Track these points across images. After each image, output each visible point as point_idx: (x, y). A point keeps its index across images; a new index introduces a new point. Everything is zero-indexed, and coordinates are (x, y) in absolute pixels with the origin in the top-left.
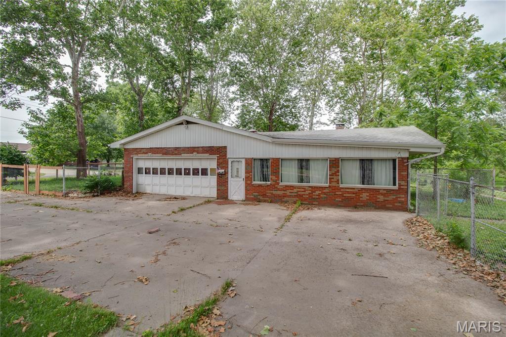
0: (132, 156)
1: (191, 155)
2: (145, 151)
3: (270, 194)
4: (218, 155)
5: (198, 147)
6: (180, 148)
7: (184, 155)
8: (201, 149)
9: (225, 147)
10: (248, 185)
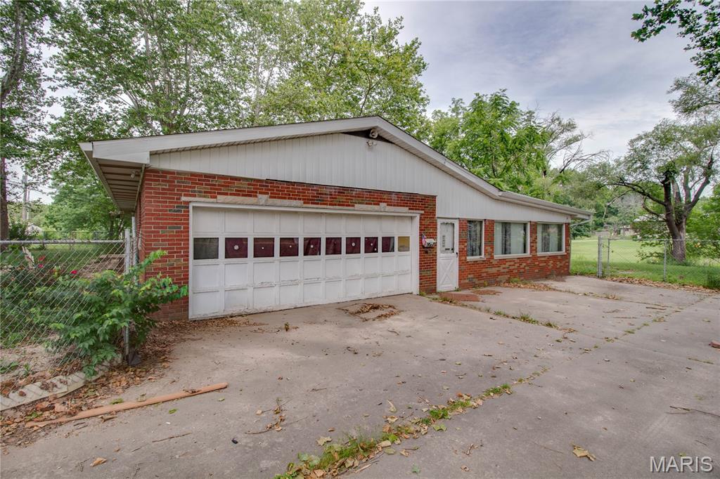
0: (184, 199)
1: (376, 207)
2: (244, 186)
3: (485, 274)
4: (423, 212)
5: (390, 193)
6: (352, 189)
7: (360, 208)
8: (394, 197)
9: (434, 197)
10: (462, 263)
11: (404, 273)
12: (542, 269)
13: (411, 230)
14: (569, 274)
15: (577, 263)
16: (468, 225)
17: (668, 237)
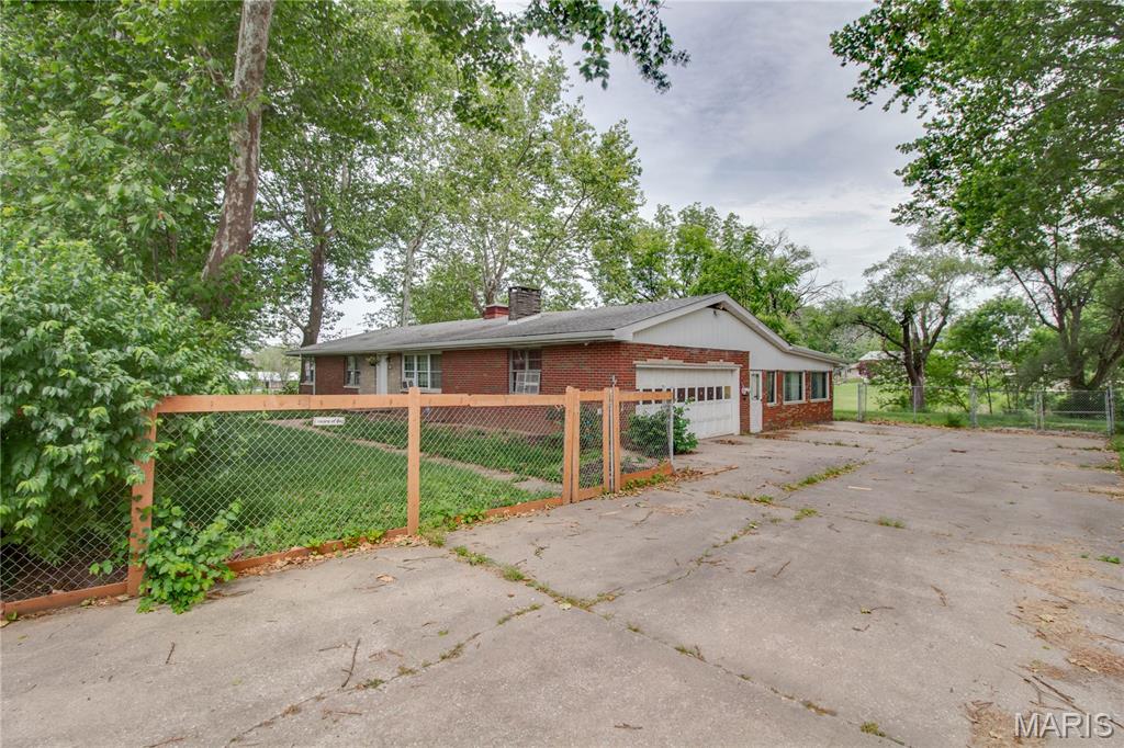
0: (634, 362)
1: (718, 363)
2: (657, 350)
3: (778, 419)
4: (741, 365)
5: (725, 351)
6: (706, 349)
7: (711, 364)
8: (727, 354)
9: (748, 353)
10: (765, 408)
11: (727, 417)
12: (814, 414)
13: (733, 381)
14: (832, 420)
15: (838, 411)
16: (768, 374)
17: (907, 383)
